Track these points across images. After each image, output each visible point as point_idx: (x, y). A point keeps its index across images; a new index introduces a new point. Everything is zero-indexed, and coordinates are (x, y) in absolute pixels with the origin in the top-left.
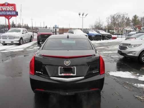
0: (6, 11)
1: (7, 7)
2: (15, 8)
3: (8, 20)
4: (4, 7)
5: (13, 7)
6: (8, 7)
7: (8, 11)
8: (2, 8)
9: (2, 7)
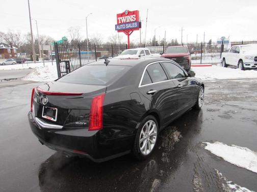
0: (126, 23)
1: (127, 17)
2: (137, 17)
3: (127, 36)
4: (123, 17)
5: (135, 16)
6: (129, 17)
7: (128, 23)
8: (121, 20)
9: (121, 18)
